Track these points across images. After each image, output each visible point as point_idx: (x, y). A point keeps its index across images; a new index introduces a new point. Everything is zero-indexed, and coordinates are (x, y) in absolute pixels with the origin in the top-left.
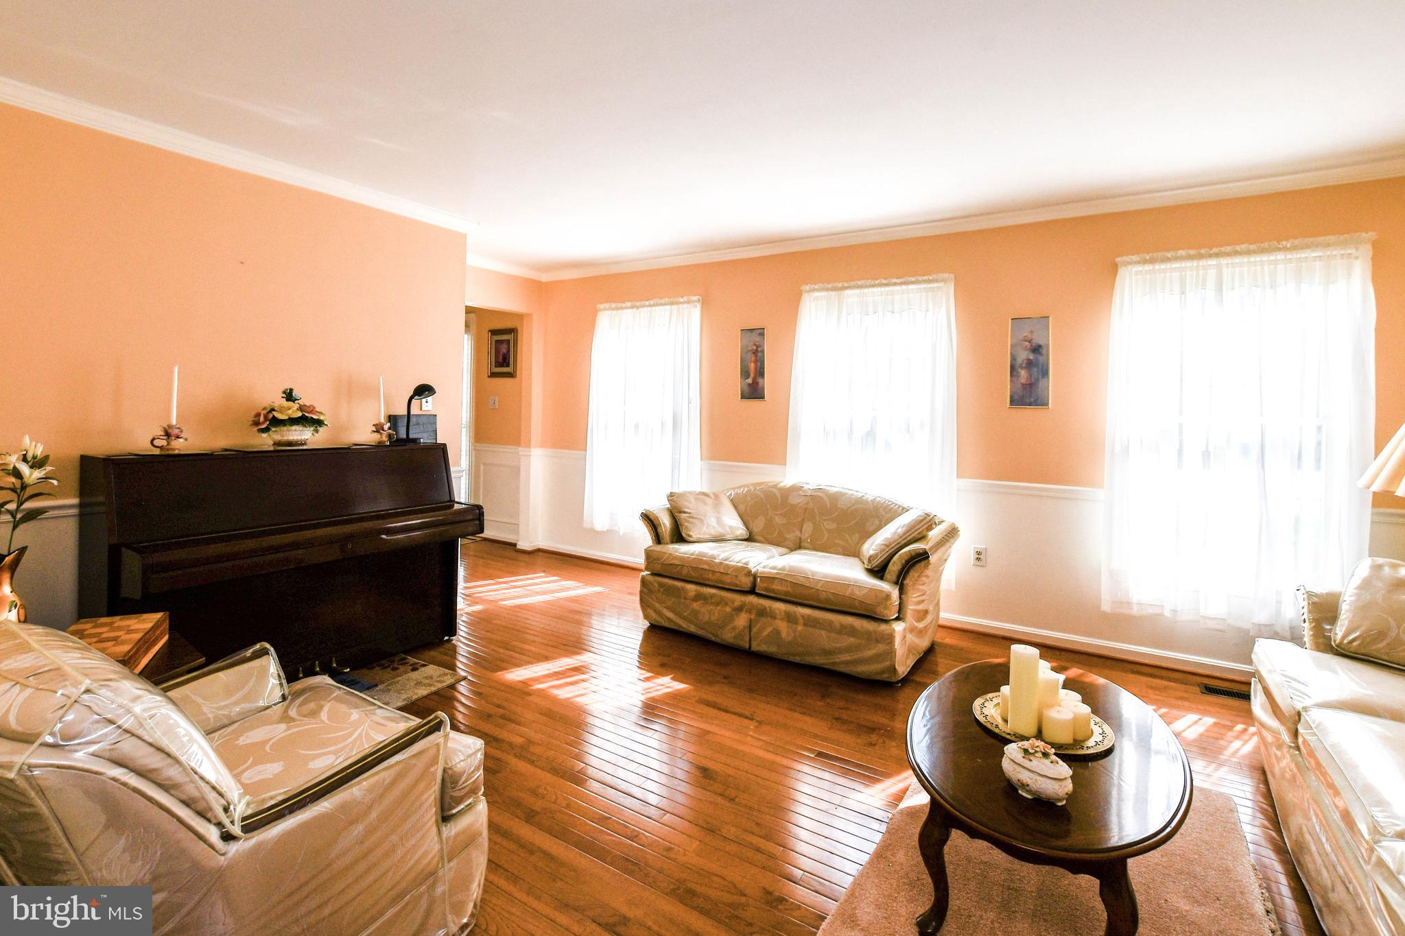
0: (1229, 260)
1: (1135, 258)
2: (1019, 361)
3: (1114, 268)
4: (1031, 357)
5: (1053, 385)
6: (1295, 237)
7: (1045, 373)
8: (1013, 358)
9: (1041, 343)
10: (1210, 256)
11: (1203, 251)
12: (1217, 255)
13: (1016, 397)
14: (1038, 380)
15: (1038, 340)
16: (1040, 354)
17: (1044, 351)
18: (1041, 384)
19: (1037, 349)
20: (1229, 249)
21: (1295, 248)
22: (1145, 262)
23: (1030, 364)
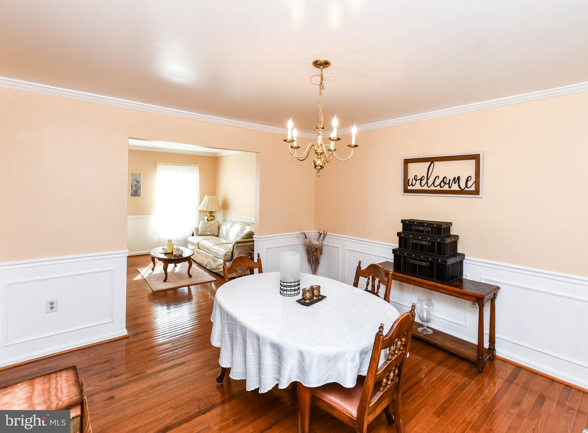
0: (178, 166)
1: (161, 163)
2: (133, 185)
3: (156, 165)
4: (136, 184)
5: (142, 191)
6: (189, 164)
7: (140, 188)
8: (132, 184)
9: (139, 181)
10: (175, 165)
11: (174, 164)
12: (177, 165)
13: (132, 194)
14: (138, 190)
15: (138, 180)
16: (139, 183)
17: (139, 182)
18: (139, 190)
19: (138, 182)
20: (178, 164)
21: (189, 166)
22: (163, 164)
23: (136, 185)
